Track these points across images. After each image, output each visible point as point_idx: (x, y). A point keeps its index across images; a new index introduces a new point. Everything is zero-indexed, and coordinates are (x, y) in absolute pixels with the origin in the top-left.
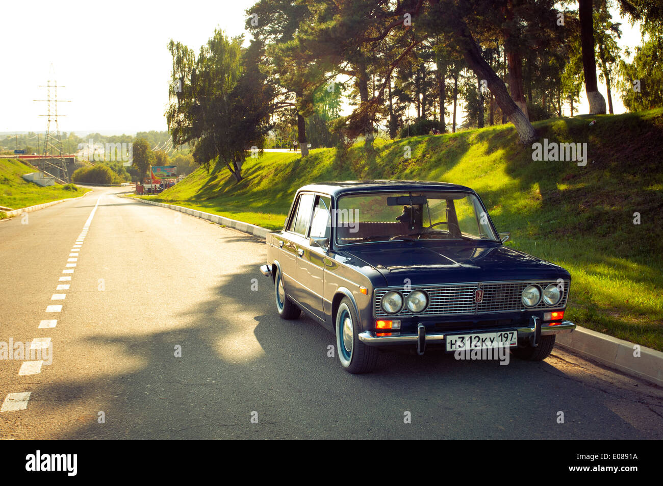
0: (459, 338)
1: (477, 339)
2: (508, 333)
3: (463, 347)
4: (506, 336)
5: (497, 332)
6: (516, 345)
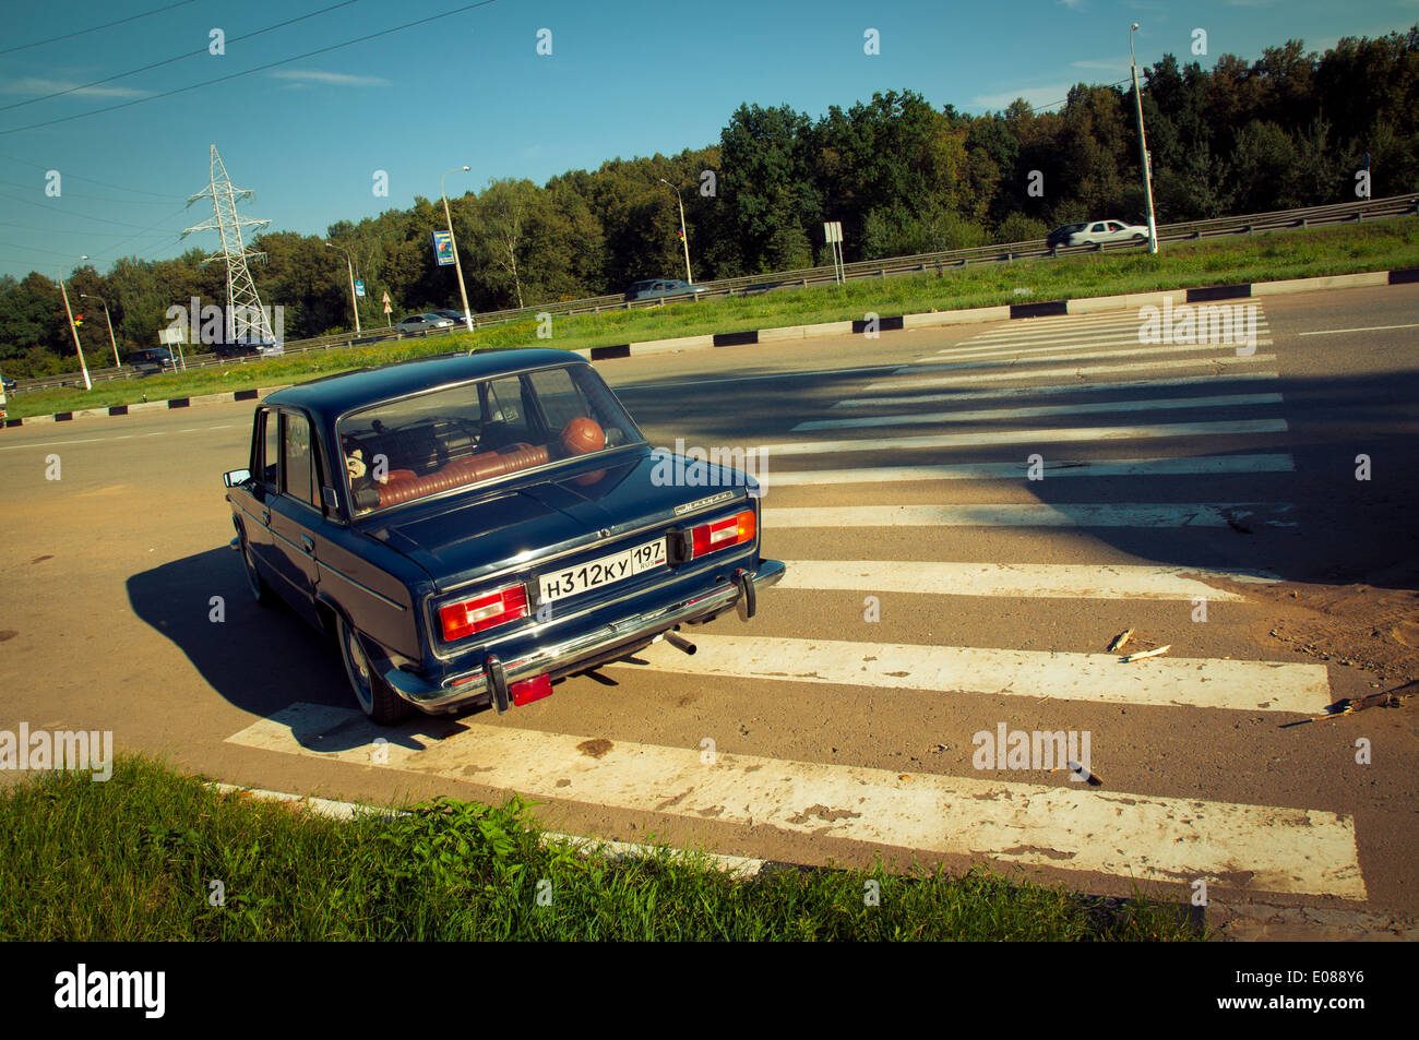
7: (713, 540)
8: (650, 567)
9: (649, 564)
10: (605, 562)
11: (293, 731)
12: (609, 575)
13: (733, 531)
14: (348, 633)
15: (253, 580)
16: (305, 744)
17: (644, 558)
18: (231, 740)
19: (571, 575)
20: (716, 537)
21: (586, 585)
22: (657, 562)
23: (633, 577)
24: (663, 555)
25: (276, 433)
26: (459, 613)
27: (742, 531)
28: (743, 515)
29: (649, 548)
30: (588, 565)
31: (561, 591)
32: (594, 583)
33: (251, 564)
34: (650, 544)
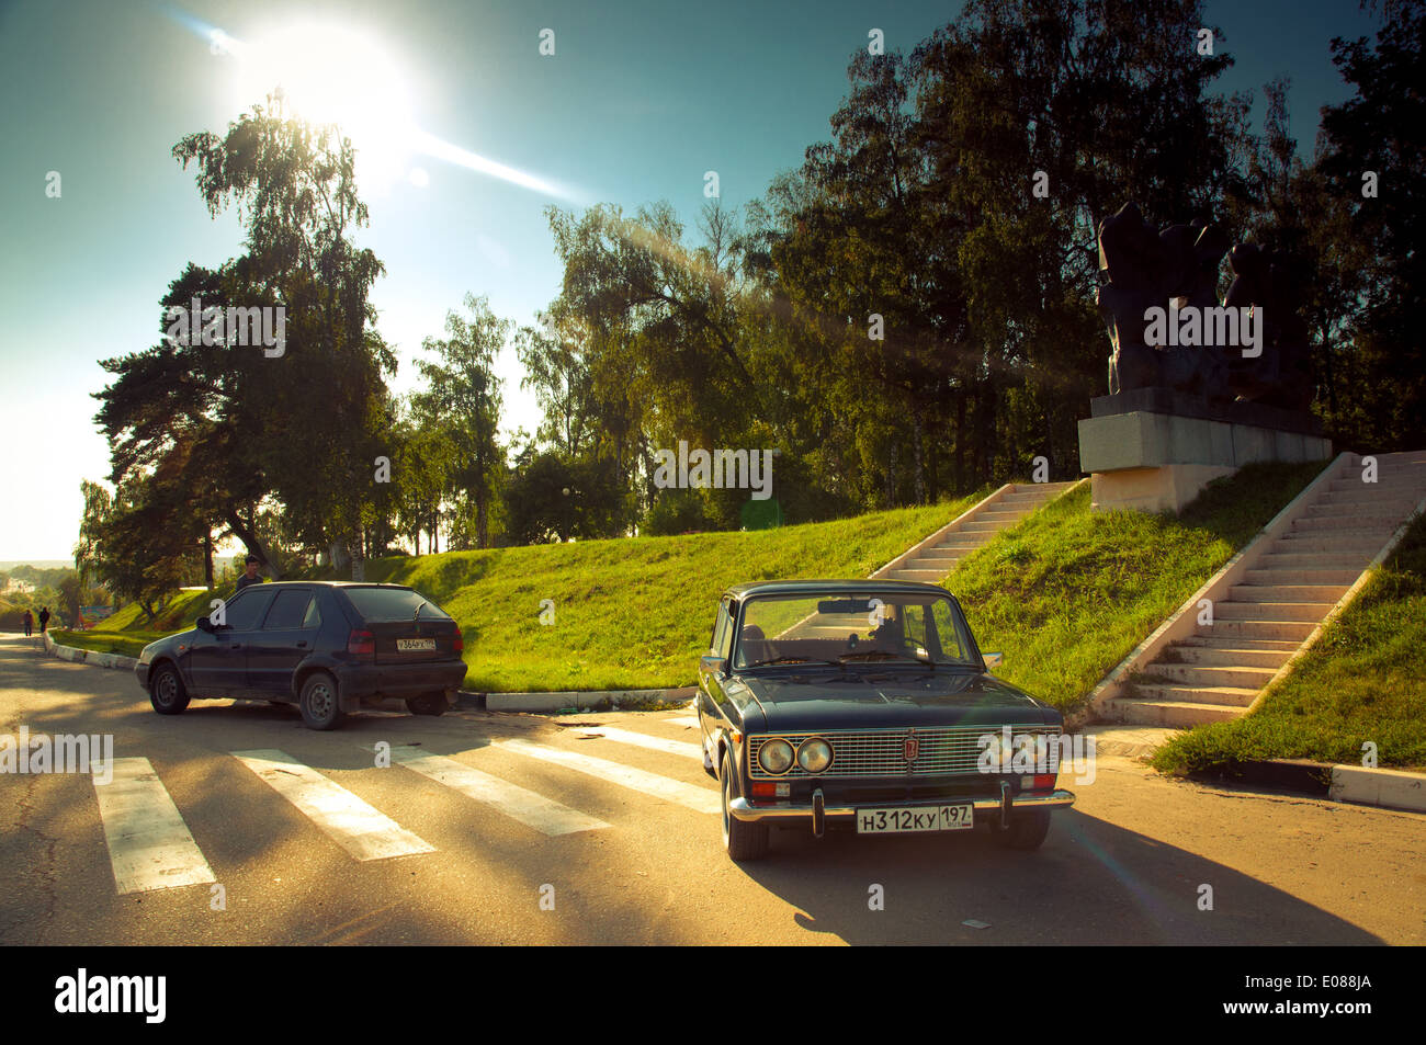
0: (878, 813)
1: (907, 816)
2: (958, 807)
3: (883, 828)
4: (954, 812)
5: (939, 805)
6: (972, 827)
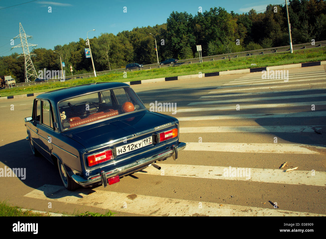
7: (165, 137)
8: (148, 145)
9: (147, 144)
10: (135, 143)
11: (44, 193)
12: (136, 147)
13: (171, 134)
14: (61, 164)
15: (33, 148)
16: (48, 197)
17: (146, 142)
18: (26, 196)
19: (125, 147)
20: (166, 136)
21: (129, 150)
22: (150, 143)
23: (143, 148)
24: (151, 141)
25: (40, 106)
26: (93, 158)
27: (174, 134)
28: (174, 130)
29: (147, 139)
30: (130, 144)
31: (122, 152)
32: (131, 149)
33: (32, 144)
34: (148, 138)
